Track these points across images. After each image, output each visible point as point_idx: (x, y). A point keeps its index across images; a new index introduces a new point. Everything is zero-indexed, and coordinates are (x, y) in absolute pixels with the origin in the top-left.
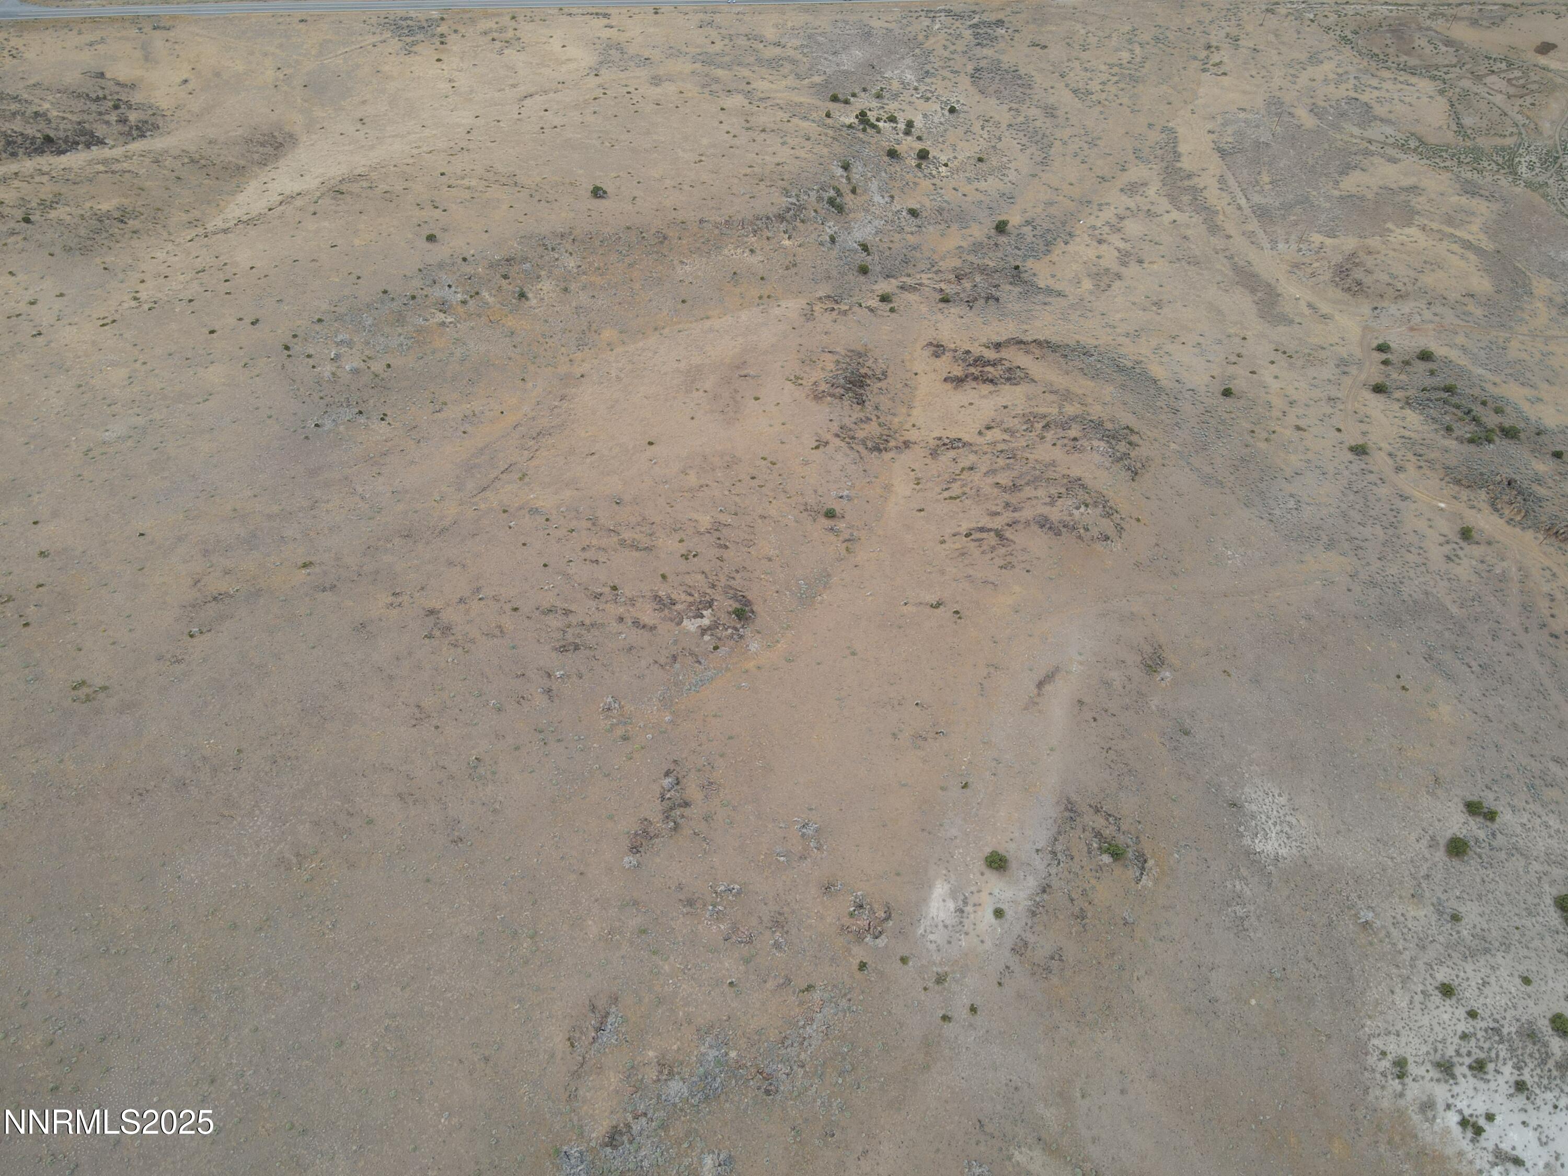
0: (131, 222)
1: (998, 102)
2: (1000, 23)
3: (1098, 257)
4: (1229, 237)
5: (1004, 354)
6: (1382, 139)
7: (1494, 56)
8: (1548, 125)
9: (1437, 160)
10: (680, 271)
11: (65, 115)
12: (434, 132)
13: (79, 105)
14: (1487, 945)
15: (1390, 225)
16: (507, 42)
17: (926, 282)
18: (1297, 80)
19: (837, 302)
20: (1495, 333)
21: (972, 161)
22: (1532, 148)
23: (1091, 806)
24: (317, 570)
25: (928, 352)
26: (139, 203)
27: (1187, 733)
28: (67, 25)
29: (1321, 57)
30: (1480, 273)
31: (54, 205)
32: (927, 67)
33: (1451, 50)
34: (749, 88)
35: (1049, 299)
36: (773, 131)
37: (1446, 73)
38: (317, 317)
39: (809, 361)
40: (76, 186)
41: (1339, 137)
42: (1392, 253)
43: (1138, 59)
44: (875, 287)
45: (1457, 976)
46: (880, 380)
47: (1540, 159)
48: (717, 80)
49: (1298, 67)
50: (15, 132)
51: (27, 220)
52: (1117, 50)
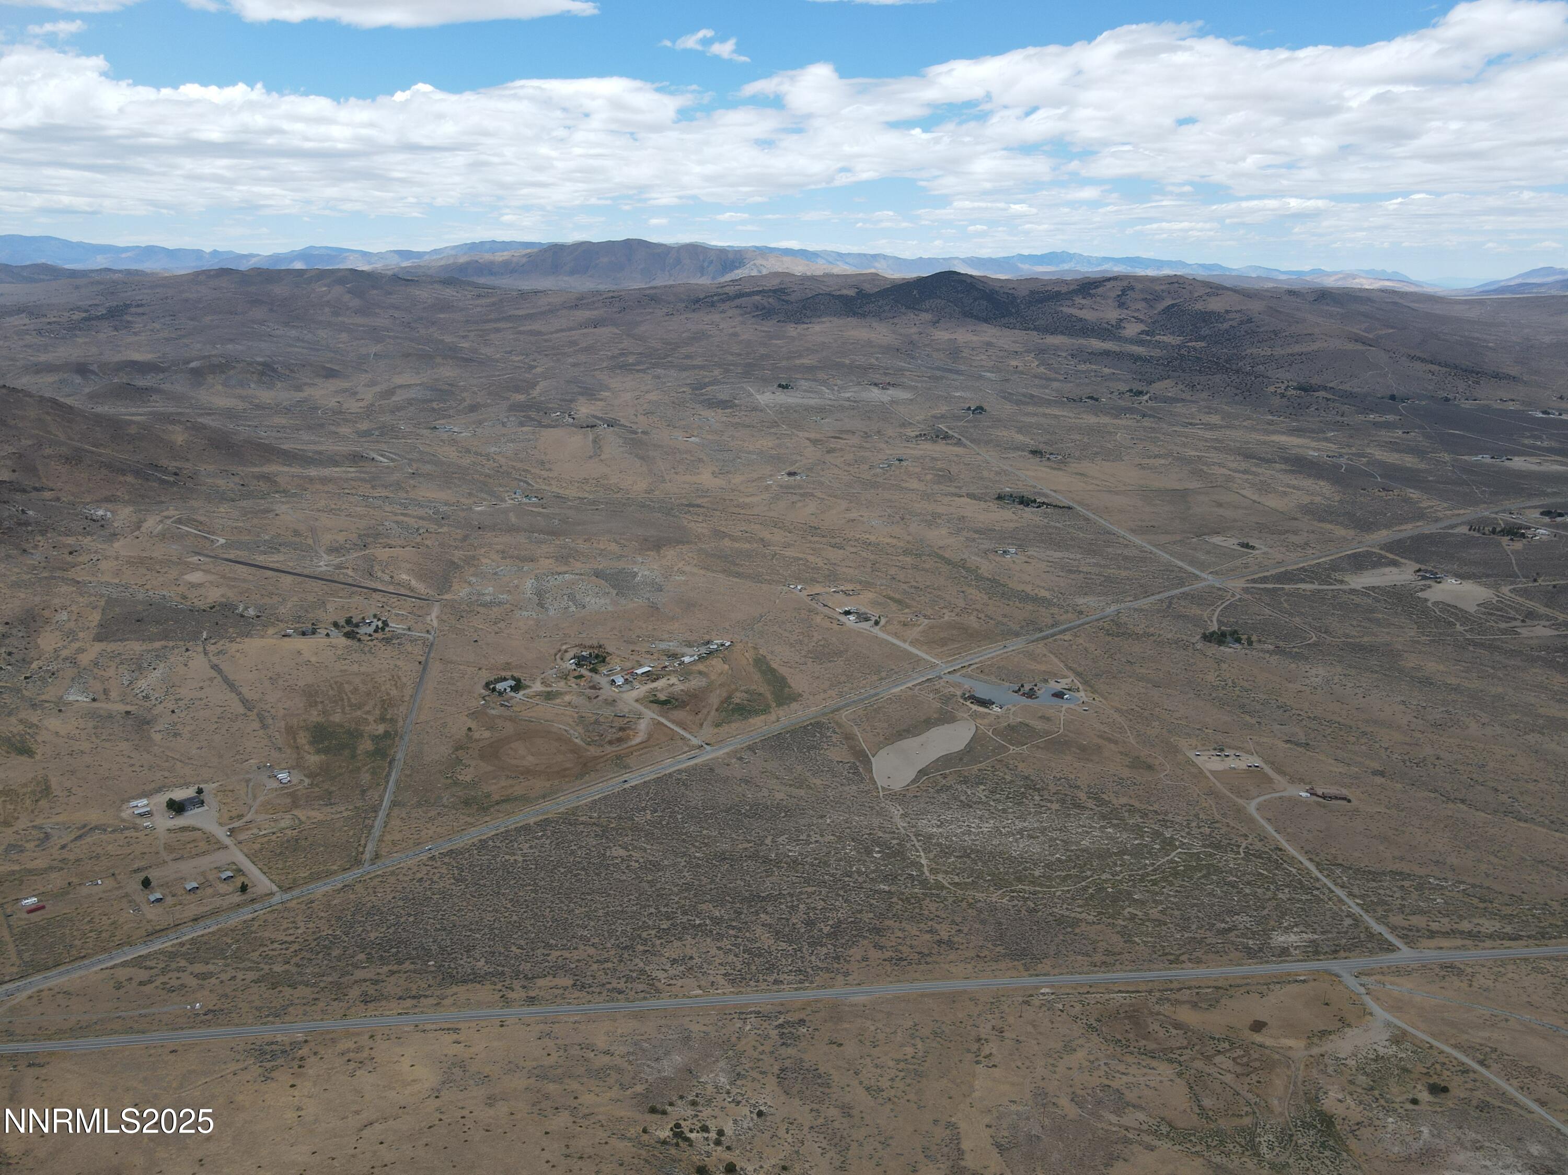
1: (801, 1103)
2: (802, 1022)
6: (1137, 1126)
7: (1217, 1037)
8: (1276, 1102)
9: (1188, 1146)
16: (361, 1062)
18: (1057, 1069)
21: (777, 1170)
22: (1268, 1126)
29: (1074, 1045)
32: (739, 1069)
33: (1181, 1032)
34: (575, 1103)
36: (590, 1157)
37: (1180, 1055)
41: (1099, 1125)
43: (921, 1054)
47: (1277, 1138)
48: (547, 1097)
49: (1055, 1056)
52: (902, 1046)
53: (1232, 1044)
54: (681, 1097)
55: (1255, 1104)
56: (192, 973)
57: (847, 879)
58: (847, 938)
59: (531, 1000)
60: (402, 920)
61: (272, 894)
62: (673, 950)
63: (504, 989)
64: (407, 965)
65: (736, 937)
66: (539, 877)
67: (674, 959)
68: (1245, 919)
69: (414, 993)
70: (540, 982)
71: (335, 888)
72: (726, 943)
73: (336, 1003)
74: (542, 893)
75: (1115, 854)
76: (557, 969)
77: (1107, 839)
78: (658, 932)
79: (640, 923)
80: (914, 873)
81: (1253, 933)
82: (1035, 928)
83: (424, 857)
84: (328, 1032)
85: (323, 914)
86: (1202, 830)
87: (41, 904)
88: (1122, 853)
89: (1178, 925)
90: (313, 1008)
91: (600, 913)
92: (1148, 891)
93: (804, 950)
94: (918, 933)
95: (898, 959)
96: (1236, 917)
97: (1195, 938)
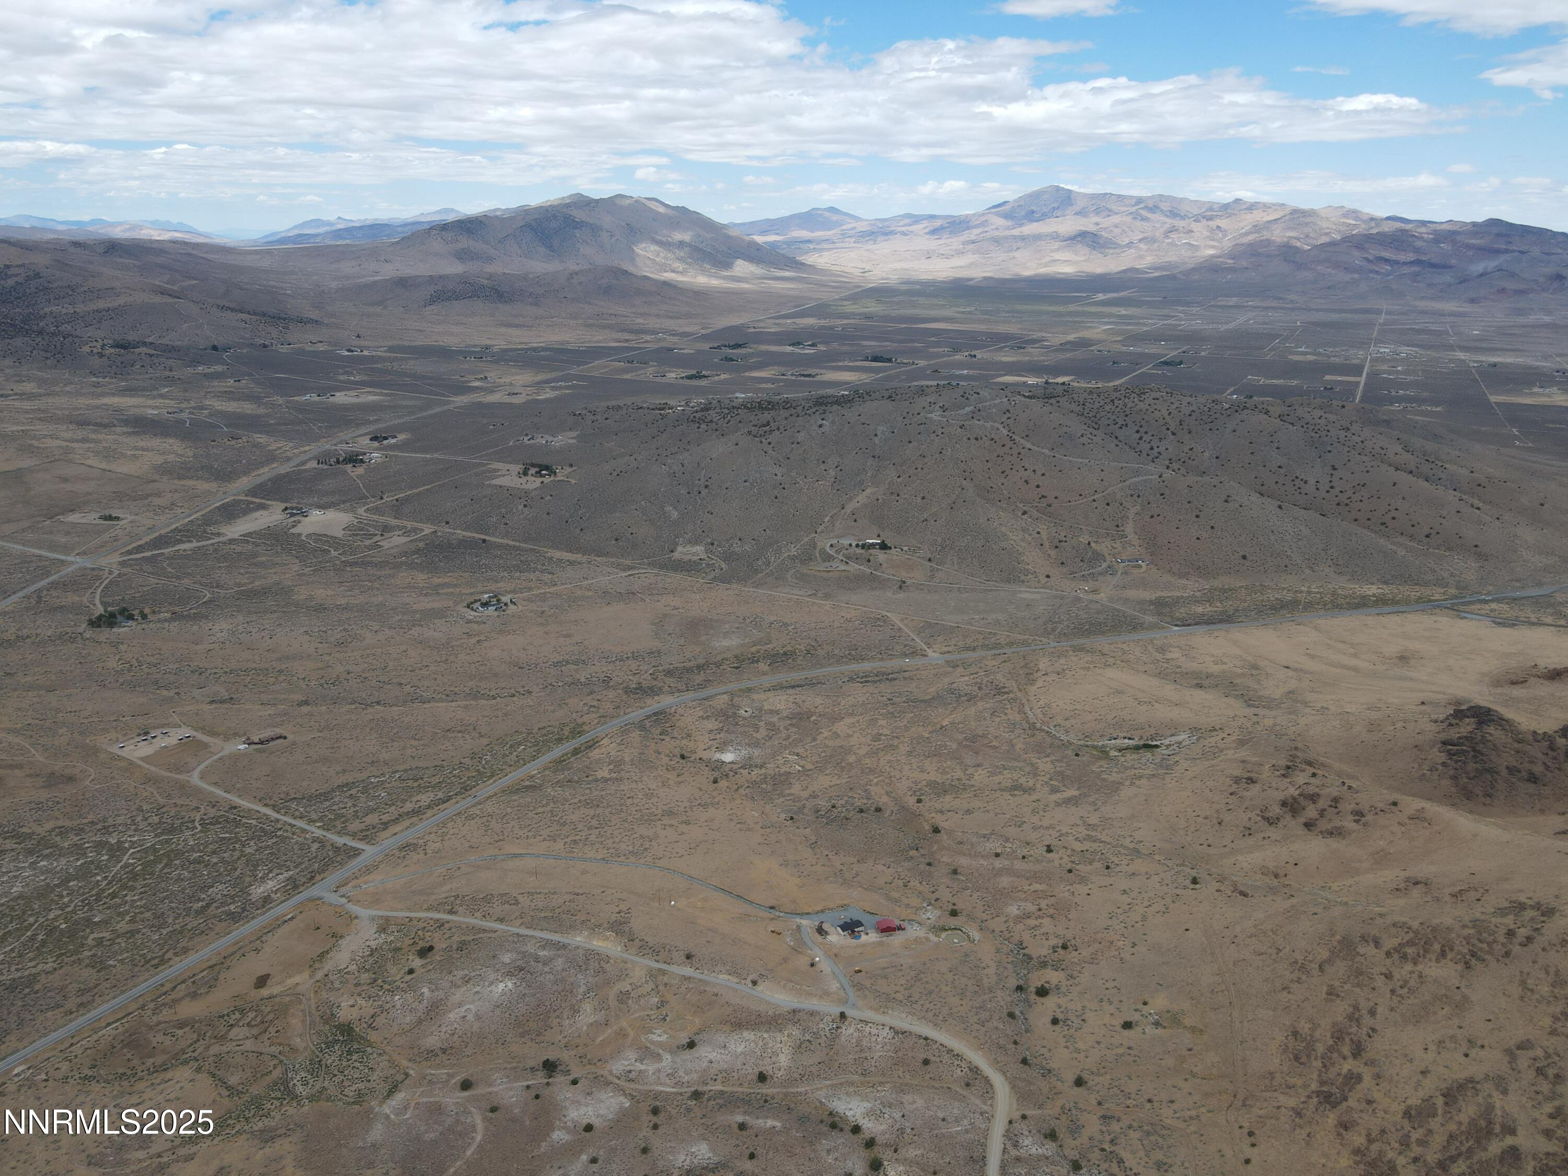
53: (242, 1011)
55: (280, 1053)
81: (232, 897)
86: (150, 821)
89: (153, 926)
96: (211, 890)
97: (175, 930)
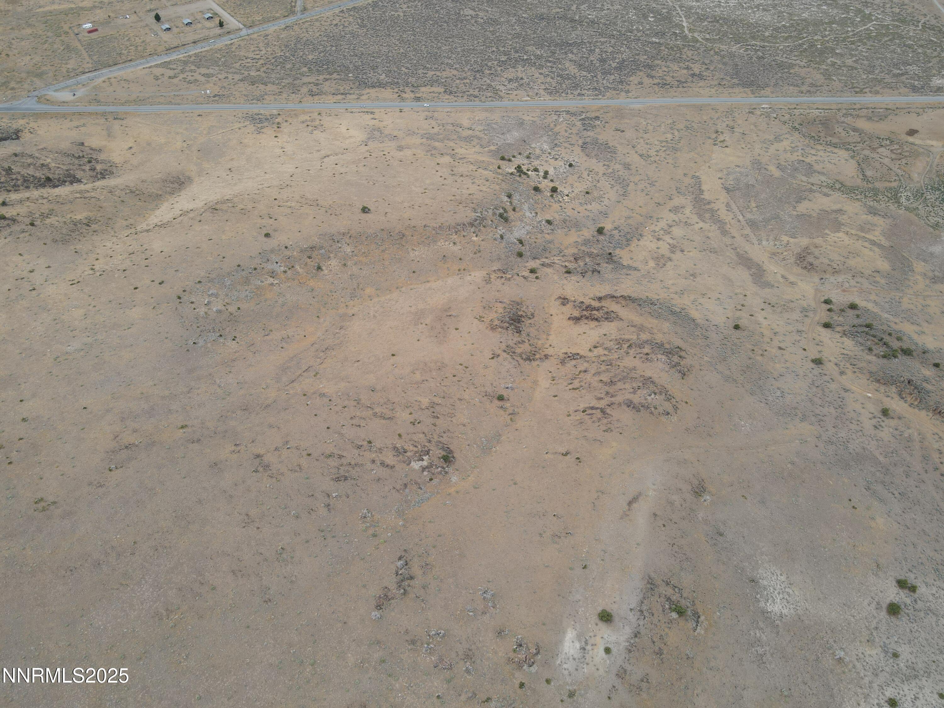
0: (93, 226)
1: (597, 161)
2: (597, 118)
3: (658, 248)
4: (734, 237)
5: (603, 303)
6: (820, 183)
7: (882, 137)
9: (852, 195)
10: (412, 255)
11: (59, 166)
12: (272, 176)
13: (68, 160)
14: (916, 673)
15: (827, 231)
16: (315, 127)
17: (557, 262)
18: (769, 150)
19: (504, 273)
20: (893, 294)
21: (583, 194)
22: (908, 188)
23: (663, 581)
24: (190, 430)
25: (558, 302)
26: (99, 215)
27: (721, 535)
28: (64, 116)
29: (782, 138)
30: (882, 259)
31: (49, 216)
32: (556, 142)
34: (453, 152)
35: (630, 272)
36: (467, 176)
37: (854, 147)
38: (198, 280)
39: (488, 307)
40: (62, 206)
41: (794, 182)
42: (829, 247)
43: (677, 138)
44: (527, 265)
45: (899, 694)
46: (530, 318)
47: (913, 194)
48: (435, 148)
49: (769, 143)
50: (29, 175)
51: (32, 224)
52: (665, 133)
53: (892, 142)
54: (520, 154)
55: (902, 175)
56: (200, 74)
57: (629, 34)
58: (628, 70)
59: (418, 99)
60: (328, 49)
61: (240, 29)
62: (511, 73)
63: (399, 92)
64: (335, 76)
65: (552, 67)
66: (415, 26)
67: (510, 79)
68: (915, 68)
69: (342, 92)
70: (423, 89)
71: (281, 28)
72: (544, 71)
73: (294, 95)
74: (419, 36)
75: (826, 23)
76: (432, 82)
77: (822, 13)
78: (499, 63)
79: (486, 57)
80: (678, 32)
81: (919, 77)
82: (761, 68)
83: (337, 11)
84: (292, 111)
85: (275, 43)
86: (894, 10)
87: (95, 28)
88: (830, 23)
89: (866, 70)
90: (280, 97)
91: (459, 50)
92: (846, 48)
93: (598, 77)
94: (678, 69)
95: (664, 85)
96: (909, 67)
97: (876, 78)
